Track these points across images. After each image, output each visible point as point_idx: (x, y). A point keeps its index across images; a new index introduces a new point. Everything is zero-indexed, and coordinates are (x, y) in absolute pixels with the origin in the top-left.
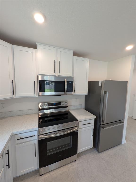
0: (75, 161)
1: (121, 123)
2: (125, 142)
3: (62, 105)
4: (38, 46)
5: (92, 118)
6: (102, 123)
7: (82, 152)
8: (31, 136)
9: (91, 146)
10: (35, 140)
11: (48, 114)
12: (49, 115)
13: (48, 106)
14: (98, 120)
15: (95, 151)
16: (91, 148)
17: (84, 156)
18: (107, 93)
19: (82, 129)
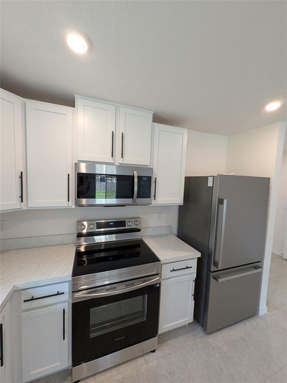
0: (154, 351)
1: (256, 268)
2: (266, 310)
3: (127, 227)
4: (78, 101)
5: (191, 255)
6: (213, 268)
7: (169, 332)
8: (56, 293)
9: (190, 318)
10: (65, 303)
11: (101, 245)
12: (102, 248)
13: (97, 229)
14: (206, 260)
15: (199, 329)
16: (189, 324)
17: (173, 340)
18: (225, 202)
19: (169, 280)
